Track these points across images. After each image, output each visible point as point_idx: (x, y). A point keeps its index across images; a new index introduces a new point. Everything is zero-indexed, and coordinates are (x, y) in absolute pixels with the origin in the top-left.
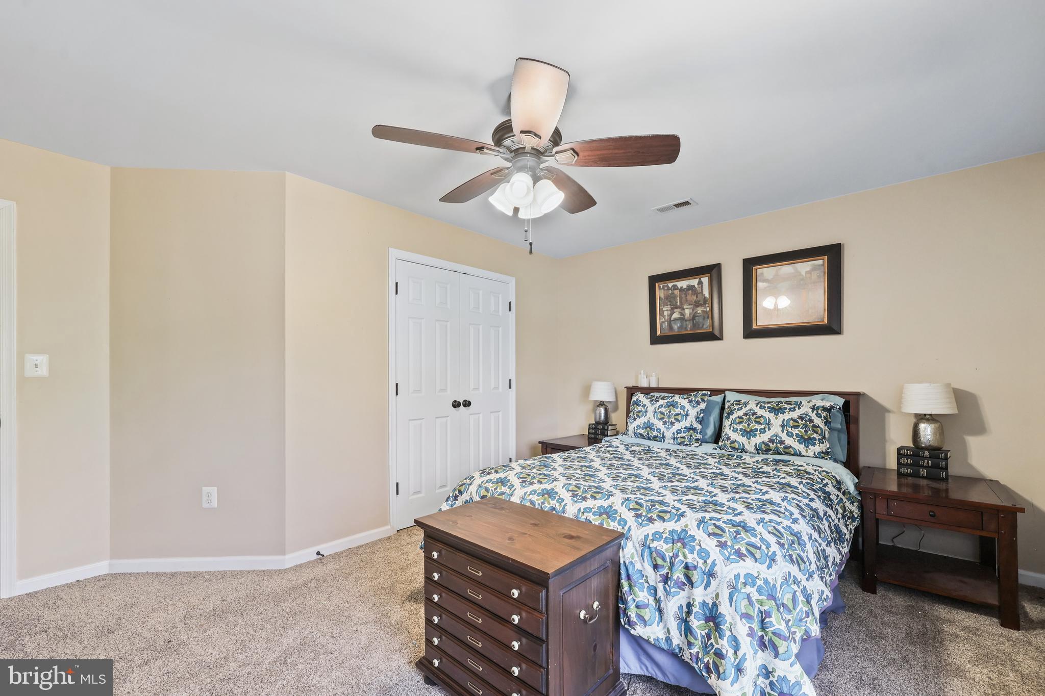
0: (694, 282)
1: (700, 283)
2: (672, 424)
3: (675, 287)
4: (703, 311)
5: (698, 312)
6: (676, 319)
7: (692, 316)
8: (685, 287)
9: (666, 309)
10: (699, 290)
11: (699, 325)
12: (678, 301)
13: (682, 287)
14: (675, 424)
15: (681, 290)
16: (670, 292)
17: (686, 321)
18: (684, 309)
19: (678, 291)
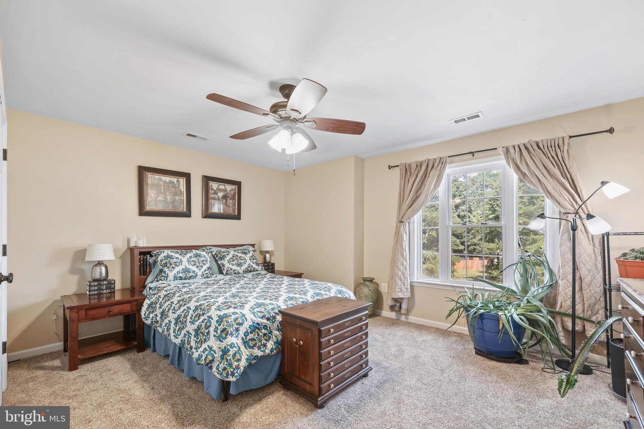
0: (174, 180)
1: (178, 181)
2: (202, 266)
3: (161, 180)
4: (179, 199)
5: (176, 199)
6: (160, 201)
7: (172, 200)
8: (168, 181)
9: (152, 192)
10: (177, 185)
11: (177, 207)
12: (163, 189)
13: (166, 181)
14: (204, 266)
15: (165, 182)
16: (156, 181)
17: (168, 203)
18: (167, 195)
19: (163, 182)
